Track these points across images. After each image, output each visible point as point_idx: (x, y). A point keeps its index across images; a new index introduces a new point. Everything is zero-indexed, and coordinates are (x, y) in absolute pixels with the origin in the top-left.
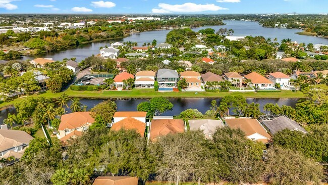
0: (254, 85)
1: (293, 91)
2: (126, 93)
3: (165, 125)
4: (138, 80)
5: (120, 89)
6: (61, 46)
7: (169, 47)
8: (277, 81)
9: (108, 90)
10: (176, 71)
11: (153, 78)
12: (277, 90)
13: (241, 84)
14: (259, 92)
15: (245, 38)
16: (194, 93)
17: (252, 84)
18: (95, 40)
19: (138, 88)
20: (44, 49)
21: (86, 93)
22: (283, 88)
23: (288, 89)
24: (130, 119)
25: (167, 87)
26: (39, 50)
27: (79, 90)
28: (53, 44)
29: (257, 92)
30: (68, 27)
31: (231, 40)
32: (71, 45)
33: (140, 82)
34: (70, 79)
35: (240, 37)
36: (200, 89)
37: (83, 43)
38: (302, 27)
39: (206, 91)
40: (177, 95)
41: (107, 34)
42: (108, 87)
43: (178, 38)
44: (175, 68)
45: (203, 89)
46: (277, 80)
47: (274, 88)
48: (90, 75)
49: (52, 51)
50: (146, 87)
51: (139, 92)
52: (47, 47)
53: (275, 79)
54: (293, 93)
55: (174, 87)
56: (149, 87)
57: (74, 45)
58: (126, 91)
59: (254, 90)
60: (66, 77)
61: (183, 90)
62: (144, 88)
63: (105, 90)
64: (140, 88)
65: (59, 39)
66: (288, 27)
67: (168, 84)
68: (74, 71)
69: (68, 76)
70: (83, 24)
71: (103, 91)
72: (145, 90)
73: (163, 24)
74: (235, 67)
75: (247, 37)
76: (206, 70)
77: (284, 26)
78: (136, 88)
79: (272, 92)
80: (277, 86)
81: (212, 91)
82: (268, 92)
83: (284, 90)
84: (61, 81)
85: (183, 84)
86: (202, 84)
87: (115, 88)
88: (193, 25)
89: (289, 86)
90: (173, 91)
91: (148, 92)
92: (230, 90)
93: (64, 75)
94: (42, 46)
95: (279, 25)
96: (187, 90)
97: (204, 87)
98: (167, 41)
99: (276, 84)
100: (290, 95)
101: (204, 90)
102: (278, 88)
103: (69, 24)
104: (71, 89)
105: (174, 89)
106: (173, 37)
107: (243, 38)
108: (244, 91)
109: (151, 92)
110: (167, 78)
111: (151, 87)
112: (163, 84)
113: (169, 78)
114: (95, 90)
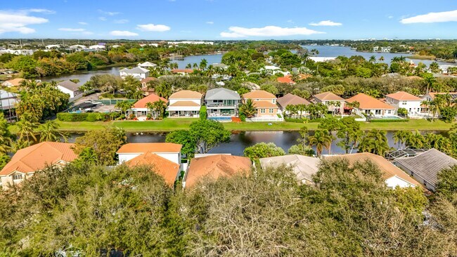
0: (364, 111)
1: (429, 120)
2: (153, 124)
3: (215, 164)
4: (174, 105)
5: (142, 119)
6: (62, 69)
7: (226, 67)
8: (401, 105)
9: (122, 121)
10: (236, 92)
11: (198, 102)
12: (402, 118)
13: (342, 111)
14: (373, 121)
15: (336, 59)
16: (266, 124)
17: (361, 110)
18: (117, 64)
19: (172, 117)
20: (34, 72)
21: (85, 125)
22: (410, 115)
23: (421, 118)
24: (149, 155)
25: (222, 116)
26: (27, 73)
27: (73, 121)
28: (49, 66)
29: (370, 121)
30: (80, 50)
31: (316, 61)
32: (79, 70)
34: (60, 104)
35: (329, 59)
36: (276, 119)
37: (99, 67)
38: (412, 50)
39: (286, 120)
40: (239, 127)
41: (134, 56)
42: (122, 116)
43: (239, 59)
44: (236, 89)
45: (280, 117)
46: (401, 103)
47: (397, 116)
48: (96, 101)
49: (47, 75)
50: (187, 116)
51: (174, 124)
52: (39, 69)
53: (397, 101)
54: (429, 123)
55: (233, 116)
56: (192, 115)
57: (84, 69)
58: (153, 122)
59: (364, 119)
60: (54, 101)
61: (247, 120)
62: (182, 117)
63: (117, 120)
64: (177, 117)
65: (62, 60)
66: (393, 51)
67: (224, 112)
68: (72, 96)
69: (57, 99)
70: (103, 47)
71: (113, 122)
72: (186, 120)
73: (217, 49)
74: (330, 86)
75: (339, 57)
76: (283, 91)
77: (385, 50)
78: (169, 117)
79: (395, 121)
80: (401, 113)
81: (296, 121)
82: (388, 121)
83: (413, 119)
84: (41, 105)
85: (248, 110)
86: (279, 112)
87: (133, 117)
88: (260, 49)
89: (419, 113)
90: (231, 121)
93: (49, 98)
94: (31, 68)
95: (380, 49)
96: (254, 119)
97: (282, 116)
98: (223, 61)
99: (400, 109)
100: (425, 125)
101: (282, 119)
102: (403, 115)
103: (83, 47)
104: (60, 118)
105: (233, 118)
106: (232, 57)
107: (333, 58)
110: (221, 101)
111: (195, 116)
112: (215, 110)
113: (225, 101)
114: (100, 120)
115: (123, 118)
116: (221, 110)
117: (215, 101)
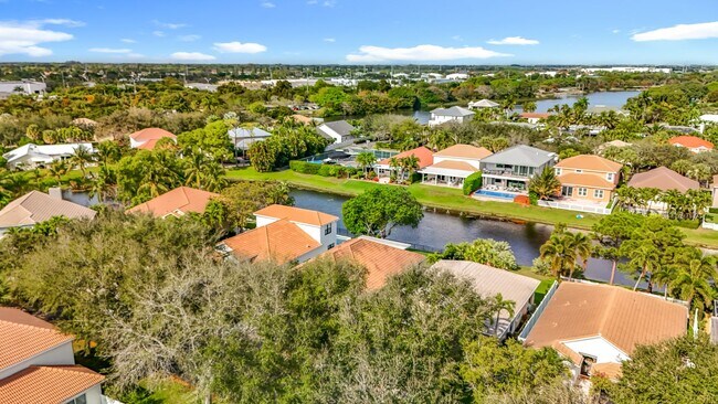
5: (384, 180)
6: (376, 106)
9: (356, 180)
11: (477, 164)
16: (573, 213)
19: (426, 183)
20: (339, 108)
26: (330, 109)
28: (359, 101)
32: (401, 108)
33: (439, 169)
37: (431, 105)
40: (526, 214)
41: (492, 90)
42: (359, 173)
45: (609, 206)
48: (357, 151)
49: (354, 114)
50: (451, 184)
52: (346, 105)
56: (457, 183)
57: (408, 107)
60: (297, 144)
61: (541, 203)
62: (443, 185)
63: (353, 179)
64: (434, 183)
68: (339, 141)
71: (347, 180)
72: (441, 191)
78: (423, 182)
90: (511, 201)
91: (446, 195)
92: (705, 225)
94: (337, 103)
96: (554, 204)
97: (613, 205)
101: (608, 211)
104: (292, 168)
109: (452, 196)
110: (510, 166)
112: (498, 181)
113: (516, 167)
114: (334, 175)
115: (361, 177)
116: (508, 181)
117: (499, 166)
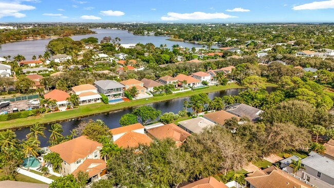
0: (187, 85)
1: (216, 85)
4: (80, 96)
5: (63, 109)
7: (69, 58)
9: (49, 113)
11: (96, 91)
12: (206, 86)
13: (177, 86)
14: (194, 90)
15: (136, 45)
16: (144, 99)
19: (83, 104)
22: (209, 84)
23: (213, 85)
36: (147, 96)
38: (167, 34)
39: (154, 96)
47: (203, 85)
50: (93, 102)
51: (88, 109)
53: (200, 77)
54: (217, 87)
56: (95, 101)
58: (72, 111)
59: (190, 89)
61: (133, 99)
62: (90, 103)
66: (156, 35)
67: (114, 95)
71: (43, 115)
75: (138, 44)
77: (152, 33)
78: (81, 104)
79: (203, 88)
81: (159, 95)
83: (211, 86)
85: (133, 92)
86: (146, 91)
87: (57, 110)
89: (210, 82)
90: (123, 101)
92: (173, 92)
95: (148, 33)
96: (138, 98)
97: (150, 93)
99: (203, 81)
100: (216, 89)
101: (152, 96)
102: (206, 84)
107: (134, 45)
108: (183, 91)
109: (102, 107)
110: (113, 89)
111: (98, 101)
112: (109, 95)
113: (115, 89)
114: (32, 115)
117: (108, 90)
